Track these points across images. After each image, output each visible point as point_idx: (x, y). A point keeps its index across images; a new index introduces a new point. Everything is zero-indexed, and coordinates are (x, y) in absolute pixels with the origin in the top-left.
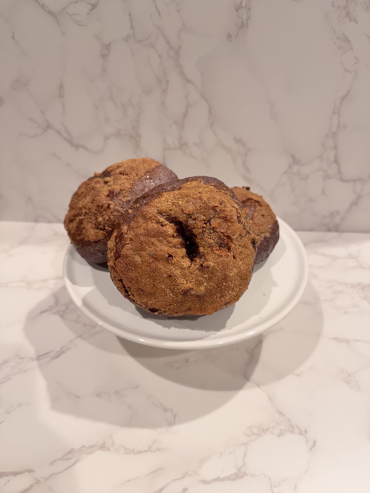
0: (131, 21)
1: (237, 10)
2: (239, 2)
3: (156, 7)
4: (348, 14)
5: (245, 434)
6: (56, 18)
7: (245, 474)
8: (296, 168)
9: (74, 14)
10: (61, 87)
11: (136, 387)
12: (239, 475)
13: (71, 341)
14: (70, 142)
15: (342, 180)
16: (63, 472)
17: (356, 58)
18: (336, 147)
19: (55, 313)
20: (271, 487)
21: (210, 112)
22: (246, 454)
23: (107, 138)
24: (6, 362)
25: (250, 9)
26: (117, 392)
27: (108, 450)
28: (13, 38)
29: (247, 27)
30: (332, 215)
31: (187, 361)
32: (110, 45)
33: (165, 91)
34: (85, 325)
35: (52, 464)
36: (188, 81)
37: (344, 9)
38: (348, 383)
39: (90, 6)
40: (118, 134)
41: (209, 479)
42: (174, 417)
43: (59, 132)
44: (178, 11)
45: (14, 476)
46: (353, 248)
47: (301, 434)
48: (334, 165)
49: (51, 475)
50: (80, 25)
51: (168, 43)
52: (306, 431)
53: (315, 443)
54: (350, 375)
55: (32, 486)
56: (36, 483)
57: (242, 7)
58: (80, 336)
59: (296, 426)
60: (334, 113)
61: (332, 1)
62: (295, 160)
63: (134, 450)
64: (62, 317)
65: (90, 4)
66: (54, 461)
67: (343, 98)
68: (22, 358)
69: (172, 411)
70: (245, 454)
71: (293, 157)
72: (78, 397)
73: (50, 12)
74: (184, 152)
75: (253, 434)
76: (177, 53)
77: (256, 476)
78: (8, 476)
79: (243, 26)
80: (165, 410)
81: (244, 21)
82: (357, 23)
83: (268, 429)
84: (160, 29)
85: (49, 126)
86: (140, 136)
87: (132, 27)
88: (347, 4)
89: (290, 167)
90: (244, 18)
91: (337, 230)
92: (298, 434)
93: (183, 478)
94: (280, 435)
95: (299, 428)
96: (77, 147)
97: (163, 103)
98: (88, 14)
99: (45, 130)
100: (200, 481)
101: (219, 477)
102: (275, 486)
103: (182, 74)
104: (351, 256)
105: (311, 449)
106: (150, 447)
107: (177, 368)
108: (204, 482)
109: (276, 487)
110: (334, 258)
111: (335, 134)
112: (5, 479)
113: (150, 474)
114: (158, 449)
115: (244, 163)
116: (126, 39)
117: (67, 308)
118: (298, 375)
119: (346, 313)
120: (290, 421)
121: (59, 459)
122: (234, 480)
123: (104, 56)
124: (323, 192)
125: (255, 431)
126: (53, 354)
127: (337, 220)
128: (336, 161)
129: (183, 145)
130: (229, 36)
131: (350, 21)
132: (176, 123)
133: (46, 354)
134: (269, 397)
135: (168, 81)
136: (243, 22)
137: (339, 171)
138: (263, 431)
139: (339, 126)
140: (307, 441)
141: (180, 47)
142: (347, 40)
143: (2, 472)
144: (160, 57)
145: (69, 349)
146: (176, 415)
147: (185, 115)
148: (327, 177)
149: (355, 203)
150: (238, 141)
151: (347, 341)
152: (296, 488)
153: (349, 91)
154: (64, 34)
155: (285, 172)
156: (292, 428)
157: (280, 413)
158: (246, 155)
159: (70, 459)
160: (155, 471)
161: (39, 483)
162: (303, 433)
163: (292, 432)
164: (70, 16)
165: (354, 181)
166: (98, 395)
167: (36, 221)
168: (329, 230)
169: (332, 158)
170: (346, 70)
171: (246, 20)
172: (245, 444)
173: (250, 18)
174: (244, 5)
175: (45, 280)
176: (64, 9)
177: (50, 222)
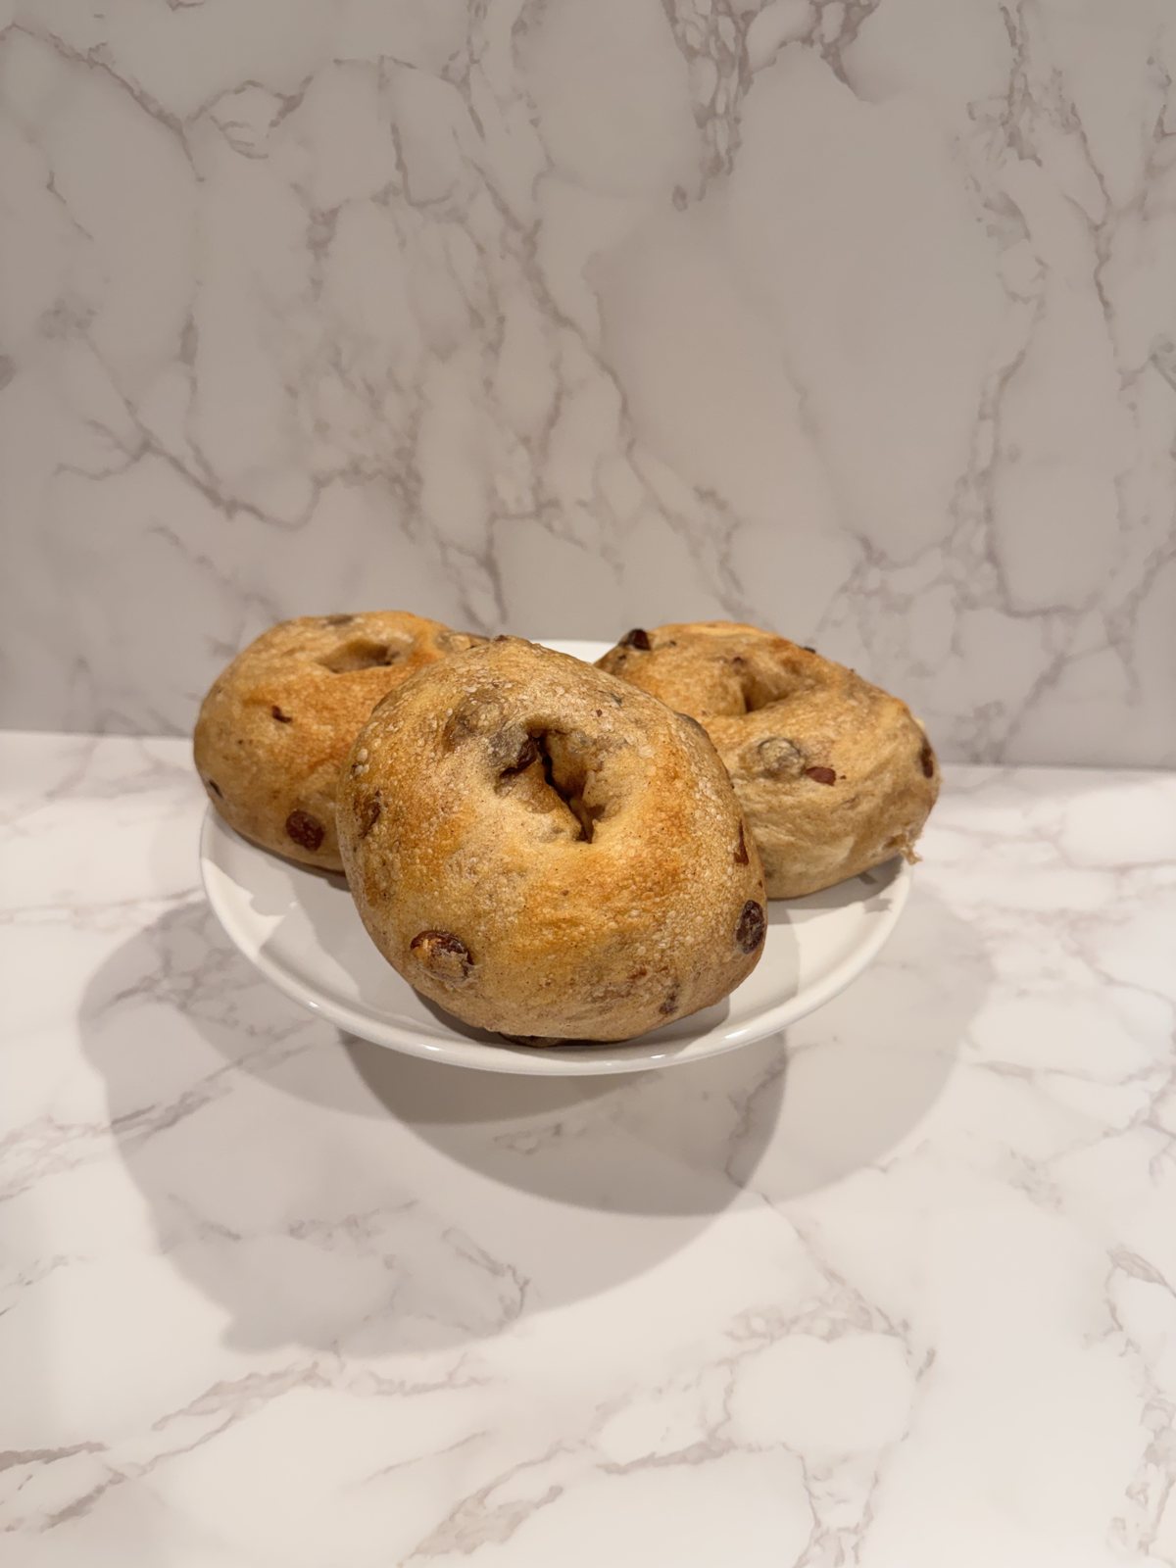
0: (398, 146)
1: (701, 124)
2: (706, 101)
3: (472, 111)
4: (1013, 140)
5: (731, 1334)
6: (180, 132)
7: (730, 1446)
8: (874, 578)
9: (234, 124)
10: (189, 330)
11: (409, 1205)
12: (712, 1449)
13: (210, 1078)
14: (212, 494)
15: (1010, 611)
16: (192, 1447)
17: (1040, 262)
18: (989, 515)
19: (160, 999)
20: (806, 1479)
21: (625, 409)
22: (732, 1391)
23: (320, 482)
24: (14, 1138)
25: (737, 120)
26: (352, 1223)
27: (328, 1384)
28: (50, 186)
29: (730, 170)
30: (983, 714)
31: (558, 1130)
32: (334, 212)
33: (494, 348)
34: (252, 1032)
35: (159, 1425)
36: (562, 320)
37: (1003, 124)
38: (1027, 1189)
39: (278, 104)
40: (354, 472)
41: (623, 1461)
42: (522, 1290)
43: (176, 464)
44: (534, 122)
45: (47, 1462)
46: (1046, 811)
47: (890, 1331)
48: (987, 568)
49: (157, 1458)
50: (249, 156)
51: (504, 210)
52: (906, 1325)
53: (931, 1355)
54: (1033, 1169)
55: (100, 1490)
56: (112, 1482)
57: (715, 115)
58: (239, 1063)
59: (879, 1310)
60: (982, 417)
61: (969, 104)
62: (872, 553)
63: (402, 1384)
64: (183, 1007)
65: (279, 95)
66: (166, 1419)
67: (1007, 375)
68: (61, 1128)
69: (514, 1273)
70: (729, 1391)
71: (866, 543)
72: (236, 1237)
73: (164, 118)
74: (550, 528)
75: (754, 1334)
76: (531, 241)
77: (760, 1449)
78: (25, 1462)
79: (718, 167)
80: (495, 1269)
81: (723, 153)
82: (1039, 163)
83: (795, 1321)
84: (481, 171)
85: (148, 445)
86: (419, 479)
87: (400, 165)
88: (1011, 113)
89: (857, 571)
90: (722, 147)
91: (997, 761)
92: (885, 1332)
93: (548, 1458)
94: (830, 1337)
95: (886, 1318)
96: (232, 507)
97: (488, 384)
98: (274, 124)
99: (136, 458)
100: (599, 1466)
101: (653, 1454)
102: (816, 1478)
103: (544, 300)
104: (1038, 834)
105: (921, 1373)
106: (451, 1375)
107: (530, 1152)
108: (613, 1469)
109: (819, 1480)
110: (990, 839)
111: (986, 475)
112: (17, 1471)
113: (452, 1448)
114: (474, 1380)
115: (724, 561)
116: (383, 198)
117: (197, 983)
118: (884, 1170)
119: (1022, 994)
120: (859, 1297)
121: (181, 1412)
122: (698, 1461)
123: (318, 246)
124: (956, 647)
125: (758, 1324)
126: (154, 1115)
127: (998, 729)
128: (992, 556)
129: (545, 507)
130: (680, 195)
131: (1021, 157)
132: (526, 441)
133: (138, 1114)
134: (799, 1232)
135: (502, 320)
136: (718, 155)
137: (1002, 586)
138: (781, 1325)
139: (996, 453)
140: (909, 1353)
141: (538, 224)
142: (1013, 210)
143: (6, 1452)
144: (480, 249)
145: (205, 1100)
146: (526, 1282)
147: (553, 418)
148: (966, 602)
149: (1049, 680)
150: (706, 495)
151: (1025, 1074)
152: (877, 1481)
153: (1022, 354)
154: (201, 180)
155: (844, 589)
156: (866, 1317)
157: (832, 1275)
158: (729, 536)
159: (213, 1411)
160: (467, 1440)
161: (119, 1482)
162: (898, 1329)
163: (867, 1326)
164: (222, 129)
165: (1045, 613)
166: (296, 1231)
167: (100, 730)
168: (976, 760)
169: (979, 545)
170: (1014, 297)
171: (728, 151)
172: (731, 1362)
173: (738, 145)
174: (720, 108)
175: (129, 904)
176: (202, 109)
177: (139, 733)
